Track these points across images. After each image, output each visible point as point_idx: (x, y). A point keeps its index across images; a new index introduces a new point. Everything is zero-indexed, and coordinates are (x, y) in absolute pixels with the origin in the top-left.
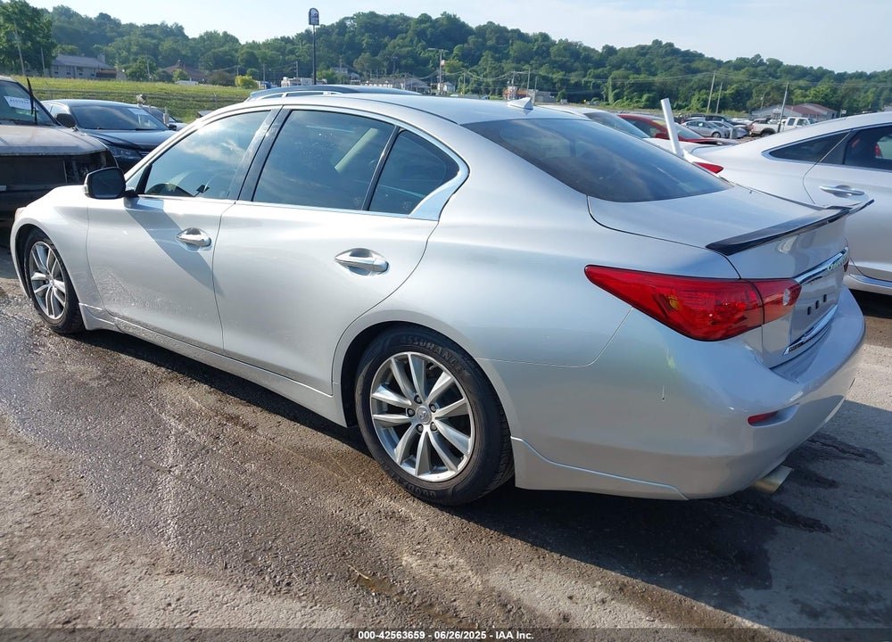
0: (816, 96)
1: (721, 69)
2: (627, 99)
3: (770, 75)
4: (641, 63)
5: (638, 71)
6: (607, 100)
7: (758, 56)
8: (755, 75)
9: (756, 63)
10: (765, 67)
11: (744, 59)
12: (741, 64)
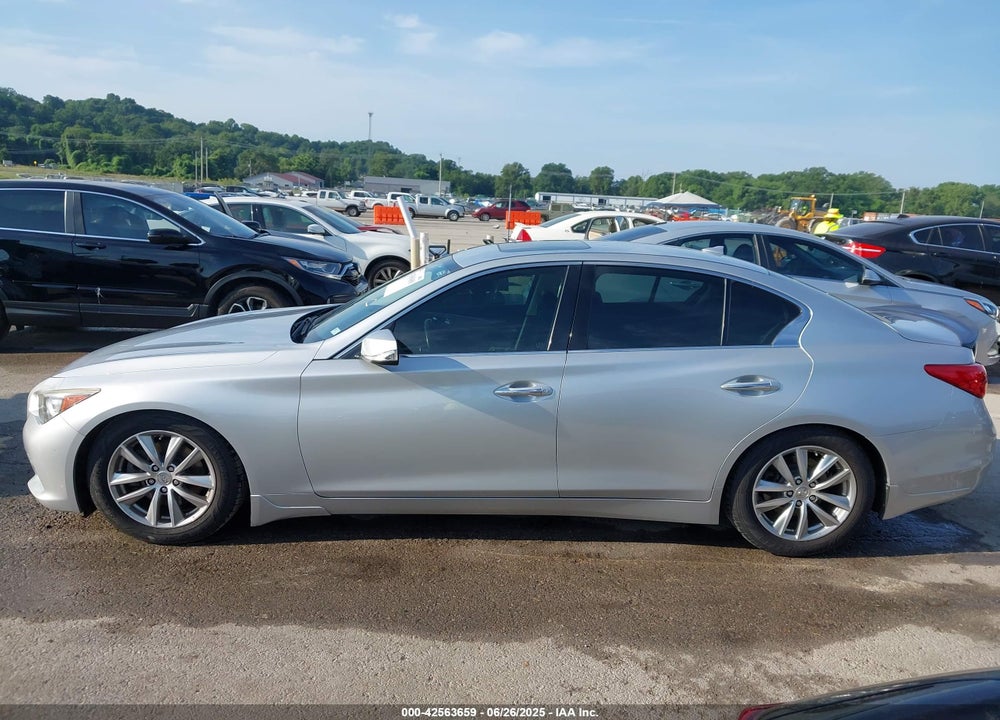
0: (301, 164)
1: (196, 132)
2: (93, 162)
3: (250, 141)
4: (98, 119)
5: (97, 129)
6: (65, 162)
7: (232, 121)
8: (234, 140)
9: (230, 127)
10: (241, 133)
11: (218, 122)
12: (215, 128)
